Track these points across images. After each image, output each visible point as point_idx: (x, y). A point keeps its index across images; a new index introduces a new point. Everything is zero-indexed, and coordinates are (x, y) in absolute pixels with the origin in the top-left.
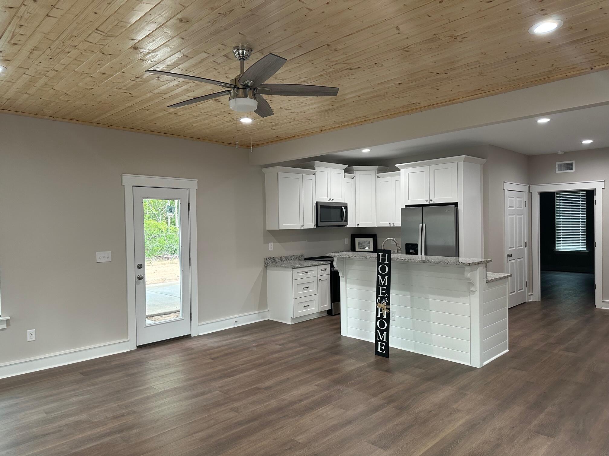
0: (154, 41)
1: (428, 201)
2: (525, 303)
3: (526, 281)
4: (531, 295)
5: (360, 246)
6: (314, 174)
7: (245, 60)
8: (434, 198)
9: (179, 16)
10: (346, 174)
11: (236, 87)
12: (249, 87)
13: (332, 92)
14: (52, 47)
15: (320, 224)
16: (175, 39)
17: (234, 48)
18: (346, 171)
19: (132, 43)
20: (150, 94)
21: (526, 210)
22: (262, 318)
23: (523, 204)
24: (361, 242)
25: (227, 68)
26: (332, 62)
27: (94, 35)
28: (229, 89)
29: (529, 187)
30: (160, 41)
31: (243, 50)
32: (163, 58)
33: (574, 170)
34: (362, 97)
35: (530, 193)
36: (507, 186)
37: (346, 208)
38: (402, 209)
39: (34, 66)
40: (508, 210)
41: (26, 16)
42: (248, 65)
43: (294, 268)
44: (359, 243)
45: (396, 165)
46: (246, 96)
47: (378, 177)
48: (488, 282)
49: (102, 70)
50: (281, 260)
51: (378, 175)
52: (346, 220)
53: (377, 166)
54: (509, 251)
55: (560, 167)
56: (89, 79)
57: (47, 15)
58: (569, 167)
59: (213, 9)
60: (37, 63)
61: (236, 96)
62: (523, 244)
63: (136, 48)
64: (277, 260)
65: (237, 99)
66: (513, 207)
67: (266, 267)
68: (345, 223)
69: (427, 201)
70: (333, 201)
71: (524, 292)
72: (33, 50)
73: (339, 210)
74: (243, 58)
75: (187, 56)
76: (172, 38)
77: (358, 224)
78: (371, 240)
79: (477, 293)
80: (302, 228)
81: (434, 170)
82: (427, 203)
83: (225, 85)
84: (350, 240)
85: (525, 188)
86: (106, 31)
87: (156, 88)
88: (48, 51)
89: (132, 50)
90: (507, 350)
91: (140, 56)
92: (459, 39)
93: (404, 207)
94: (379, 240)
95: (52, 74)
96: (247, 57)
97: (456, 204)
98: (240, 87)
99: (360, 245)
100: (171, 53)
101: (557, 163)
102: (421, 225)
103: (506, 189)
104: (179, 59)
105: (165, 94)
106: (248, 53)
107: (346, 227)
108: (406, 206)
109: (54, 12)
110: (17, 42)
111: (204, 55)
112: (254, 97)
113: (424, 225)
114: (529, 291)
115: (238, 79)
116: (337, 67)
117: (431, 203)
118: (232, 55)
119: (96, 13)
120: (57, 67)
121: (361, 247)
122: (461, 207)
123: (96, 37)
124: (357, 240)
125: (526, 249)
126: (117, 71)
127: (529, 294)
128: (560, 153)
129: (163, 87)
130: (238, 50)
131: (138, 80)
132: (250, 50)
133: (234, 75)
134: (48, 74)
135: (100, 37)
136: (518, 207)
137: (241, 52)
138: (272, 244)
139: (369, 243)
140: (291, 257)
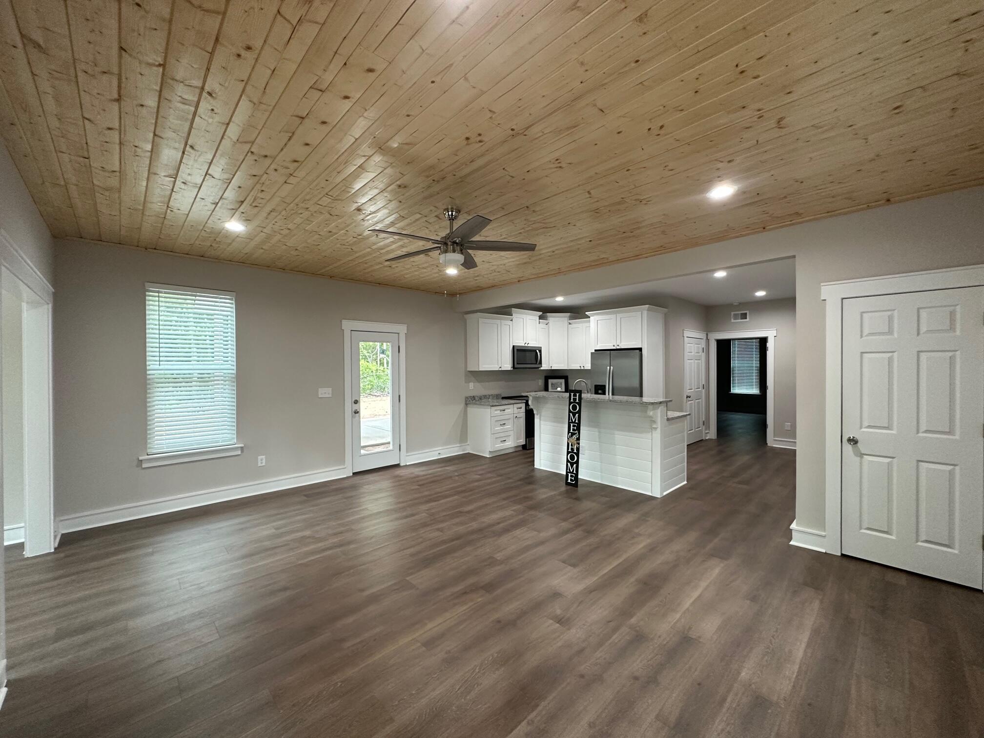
0: (375, 204)
1: (615, 346)
2: (702, 440)
3: (704, 420)
4: (708, 433)
5: (553, 387)
6: (512, 320)
7: (453, 220)
8: (621, 343)
9: (398, 183)
10: (540, 320)
11: (446, 244)
12: (457, 243)
13: (531, 248)
14: (287, 209)
15: (516, 366)
16: (393, 202)
17: (445, 210)
18: (541, 318)
19: (355, 206)
20: (369, 250)
21: (703, 355)
22: (463, 451)
23: (701, 350)
25: (437, 227)
26: (531, 221)
27: (324, 198)
28: (440, 245)
29: (707, 334)
30: (380, 203)
31: (452, 211)
32: (382, 218)
33: (748, 320)
34: (556, 252)
35: (708, 340)
36: (688, 333)
37: (540, 351)
38: (591, 353)
39: (271, 225)
40: (687, 354)
41: (268, 182)
42: (457, 224)
43: (493, 406)
44: (552, 384)
45: (586, 313)
46: (454, 251)
47: (570, 324)
48: (668, 419)
49: (328, 229)
50: (480, 398)
51: (570, 321)
52: (541, 363)
53: (569, 314)
54: (687, 392)
55: (736, 317)
56: (317, 236)
57: (285, 182)
58: (744, 316)
59: (428, 177)
60: (273, 222)
61: (446, 252)
62: (701, 386)
63: (359, 210)
64: (476, 398)
65: (447, 254)
66: (691, 352)
67: (466, 404)
68: (539, 366)
70: (529, 345)
71: (701, 431)
72: (271, 211)
73: (534, 353)
74: (452, 219)
75: (403, 217)
76: (391, 201)
77: (551, 367)
78: (563, 381)
79: (659, 430)
80: (500, 369)
81: (621, 318)
82: (615, 348)
83: (436, 242)
84: (543, 381)
85: (702, 335)
86: (334, 196)
87: (374, 244)
88: (284, 213)
89: (355, 211)
90: (685, 482)
91: (362, 217)
92: (644, 202)
93: (594, 351)
94: (570, 381)
95: (286, 232)
96: (456, 217)
97: (640, 349)
98: (449, 244)
100: (389, 215)
101: (732, 313)
102: (608, 368)
103: (685, 335)
104: (396, 219)
105: (382, 249)
106: (457, 214)
107: (540, 369)
108: (596, 350)
109: (292, 180)
110: (258, 205)
111: (418, 216)
112: (461, 252)
113: (612, 367)
114: (706, 430)
115: (447, 237)
116: (534, 226)
117: (618, 348)
118: (442, 216)
119: (327, 180)
120: (290, 226)
122: (644, 352)
123: (326, 201)
124: (550, 381)
125: (703, 390)
126: (342, 229)
127: (707, 432)
128: (735, 304)
129: (382, 244)
130: (448, 212)
131: (360, 237)
132: (458, 211)
133: (444, 233)
134: (282, 232)
135: (330, 200)
136: (697, 353)
137: (450, 213)
138: (472, 383)
139: (561, 384)
140: (489, 396)
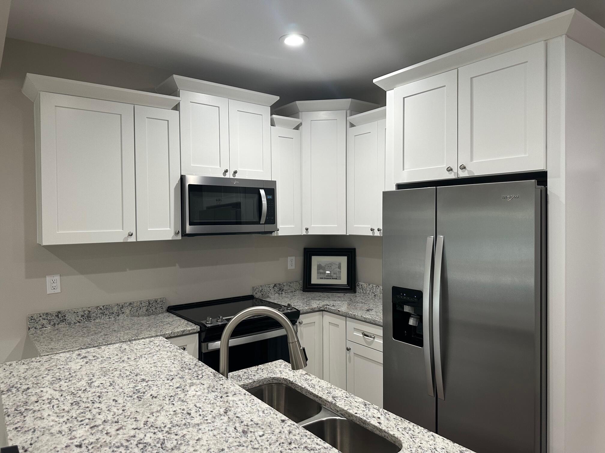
1: (455, 170)
5: (321, 273)
6: (177, 108)
8: (472, 159)
10: (274, 116)
15: (189, 229)
18: (276, 109)
24: (323, 265)
37: (271, 192)
38: (385, 194)
44: (319, 267)
45: (375, 81)
47: (352, 125)
50: (87, 316)
51: (351, 118)
52: (272, 218)
68: (268, 228)
69: (451, 170)
70: (238, 176)
77: (307, 229)
78: (343, 260)
80: (132, 239)
81: (471, 78)
82: (451, 176)
84: (301, 259)
93: (393, 188)
94: (360, 261)
99: (321, 271)
102: (431, 238)
107: (274, 234)
108: (399, 186)
113: (441, 238)
117: (463, 175)
121: (322, 276)
122: (555, 186)
124: (316, 260)
138: (57, 278)
139: (340, 267)
140: (122, 307)
